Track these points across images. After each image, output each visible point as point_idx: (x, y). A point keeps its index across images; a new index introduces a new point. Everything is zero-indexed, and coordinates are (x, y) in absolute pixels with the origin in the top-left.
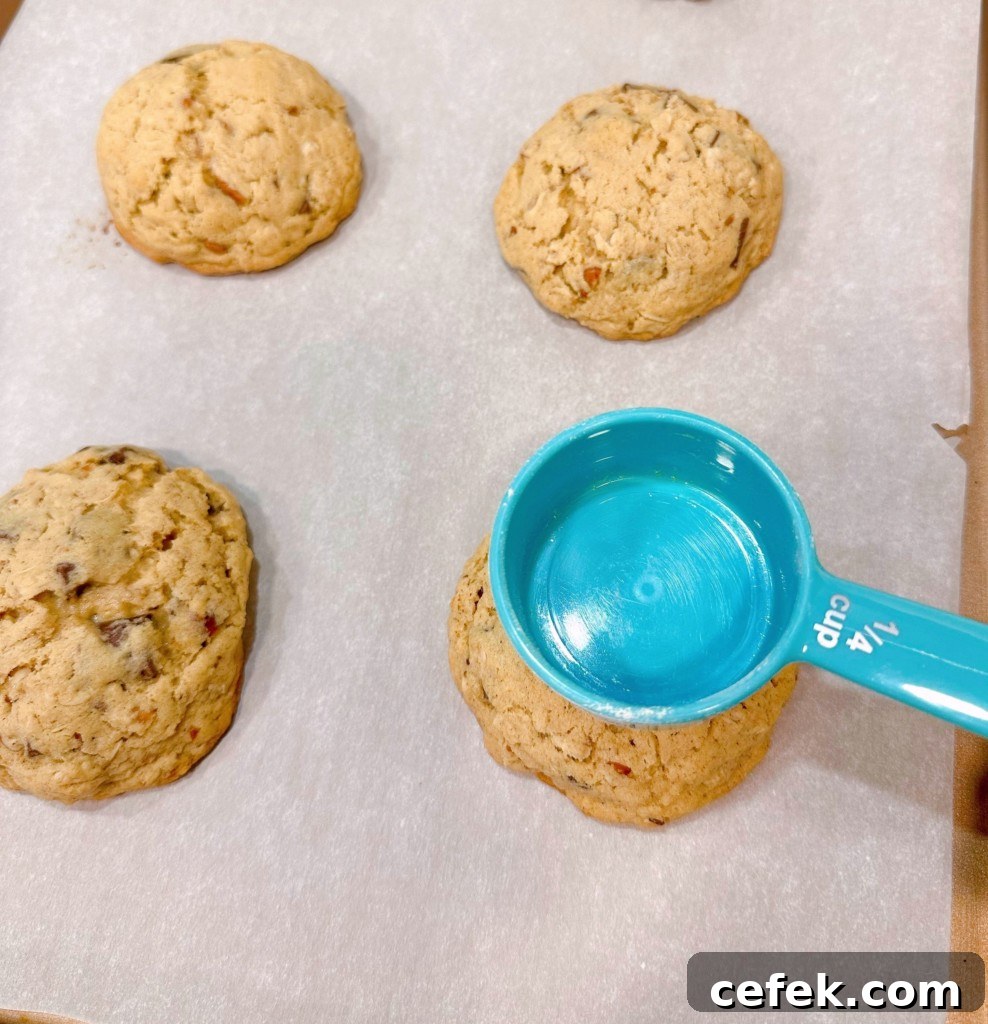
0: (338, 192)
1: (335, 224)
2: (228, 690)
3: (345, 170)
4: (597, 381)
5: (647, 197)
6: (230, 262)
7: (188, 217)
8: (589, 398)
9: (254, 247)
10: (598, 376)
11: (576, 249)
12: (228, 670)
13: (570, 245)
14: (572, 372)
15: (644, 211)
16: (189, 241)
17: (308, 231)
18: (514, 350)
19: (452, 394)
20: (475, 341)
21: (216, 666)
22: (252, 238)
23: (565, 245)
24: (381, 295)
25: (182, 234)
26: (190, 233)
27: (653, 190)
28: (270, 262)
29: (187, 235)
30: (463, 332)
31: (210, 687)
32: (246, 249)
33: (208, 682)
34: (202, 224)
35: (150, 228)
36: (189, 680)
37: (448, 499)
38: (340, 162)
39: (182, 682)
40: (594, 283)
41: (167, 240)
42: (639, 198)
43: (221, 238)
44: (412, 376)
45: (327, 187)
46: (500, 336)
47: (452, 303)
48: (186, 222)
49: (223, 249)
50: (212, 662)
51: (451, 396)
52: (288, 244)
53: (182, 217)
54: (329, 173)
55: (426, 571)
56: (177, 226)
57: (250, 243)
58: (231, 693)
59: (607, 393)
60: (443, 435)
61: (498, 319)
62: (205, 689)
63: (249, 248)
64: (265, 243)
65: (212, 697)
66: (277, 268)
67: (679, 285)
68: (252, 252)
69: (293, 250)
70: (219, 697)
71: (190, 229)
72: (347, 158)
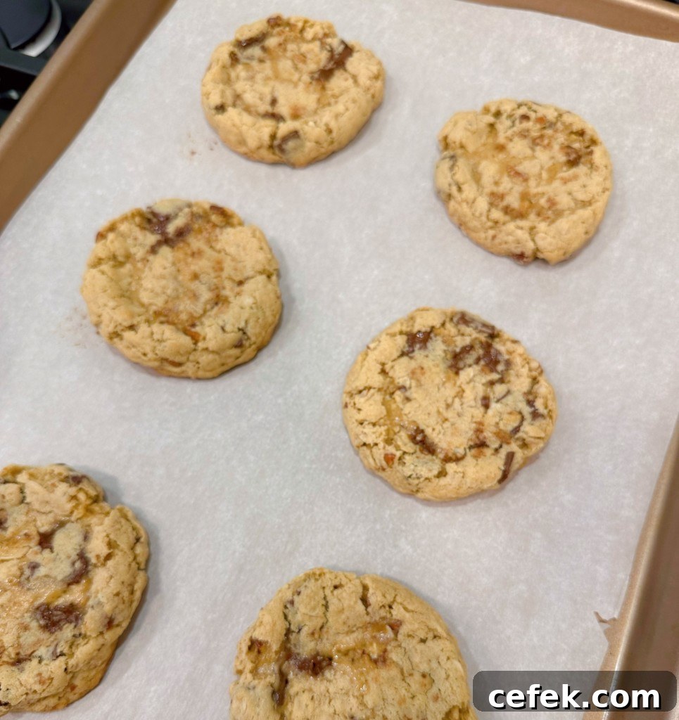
0: (263, 333)
1: (255, 353)
2: (102, 663)
3: (270, 319)
4: (387, 516)
5: (441, 422)
6: (183, 372)
7: (157, 344)
8: (378, 527)
9: (200, 366)
10: (388, 512)
11: (380, 439)
12: (106, 653)
13: (377, 434)
14: (371, 505)
15: (437, 431)
16: (155, 360)
17: (238, 358)
18: (338, 479)
19: (289, 499)
20: (314, 466)
21: (99, 650)
22: (200, 360)
23: (374, 433)
24: (261, 417)
25: (150, 355)
26: (156, 354)
27: (446, 420)
28: (209, 375)
29: (154, 356)
30: (308, 457)
31: (92, 662)
32: (194, 366)
33: (92, 659)
34: (166, 349)
35: (128, 347)
36: (80, 656)
37: (269, 572)
38: (268, 313)
39: (75, 656)
40: (391, 464)
41: (139, 358)
42: (435, 422)
43: (177, 359)
44: (267, 480)
45: (258, 330)
46: (331, 467)
47: (306, 435)
48: (155, 347)
49: (179, 365)
50: (98, 647)
51: (289, 500)
52: (223, 365)
53: (153, 344)
54: (260, 321)
55: (242, 619)
56: (148, 349)
57: (198, 363)
58: (103, 666)
59: (391, 526)
60: (276, 526)
61: (333, 454)
62: (89, 663)
63: (197, 365)
64: (208, 364)
65: (91, 667)
66: (213, 378)
67: (454, 483)
68: (199, 368)
69: (225, 368)
70: (95, 667)
71: (157, 352)
72: (273, 311)
